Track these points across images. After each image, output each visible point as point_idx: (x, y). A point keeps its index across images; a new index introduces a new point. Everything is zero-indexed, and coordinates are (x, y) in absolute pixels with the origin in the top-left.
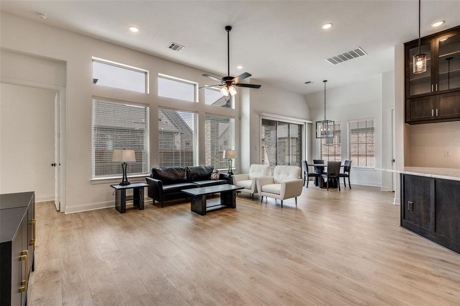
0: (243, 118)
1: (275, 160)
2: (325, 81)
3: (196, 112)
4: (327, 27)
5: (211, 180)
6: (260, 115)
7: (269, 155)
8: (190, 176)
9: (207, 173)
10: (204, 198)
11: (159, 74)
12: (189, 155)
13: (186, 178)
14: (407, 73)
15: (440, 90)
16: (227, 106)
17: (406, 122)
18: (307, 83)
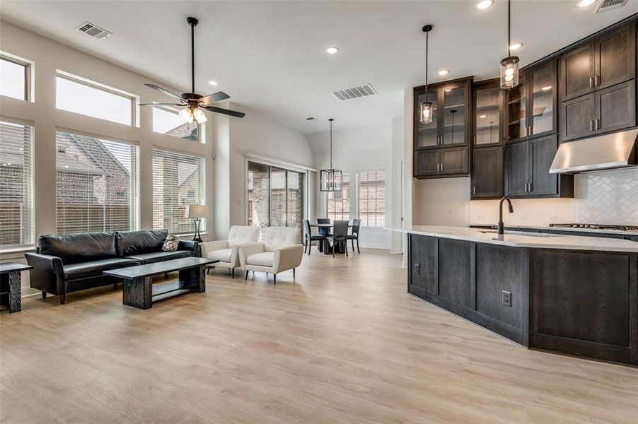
0: (219, 159)
1: (267, 219)
2: (331, 120)
3: (135, 142)
4: (332, 51)
5: (163, 251)
6: (245, 156)
7: (259, 212)
8: (121, 248)
9: (156, 241)
10: (148, 280)
11: (58, 71)
12: (121, 212)
13: (113, 250)
14: (416, 121)
15: (445, 144)
16: (193, 138)
17: (414, 176)
18: (309, 119)
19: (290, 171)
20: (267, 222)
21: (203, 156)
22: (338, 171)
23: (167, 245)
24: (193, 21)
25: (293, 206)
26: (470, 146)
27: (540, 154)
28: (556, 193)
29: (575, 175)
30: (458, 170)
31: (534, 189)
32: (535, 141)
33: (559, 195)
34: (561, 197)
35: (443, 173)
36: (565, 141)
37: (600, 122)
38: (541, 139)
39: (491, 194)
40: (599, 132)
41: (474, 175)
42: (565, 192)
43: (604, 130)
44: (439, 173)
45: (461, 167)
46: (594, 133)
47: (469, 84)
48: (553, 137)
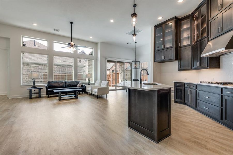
0: (98, 60)
2: (136, 43)
3: (73, 57)
4: (112, 21)
5: (77, 87)
6: (106, 59)
8: (66, 85)
9: (76, 84)
10: (60, 93)
11: (53, 41)
12: (70, 76)
13: (64, 86)
14: (155, 39)
15: (165, 47)
16: (92, 54)
17: (154, 62)
18: (128, 43)
19: (125, 62)
20: (123, 80)
21: (93, 59)
22: (138, 61)
23: (78, 85)
24: (71, 23)
25: (129, 74)
26: (175, 47)
27: (202, 48)
28: (207, 66)
29: (220, 57)
30: (170, 58)
31: (201, 65)
32: (201, 41)
33: (208, 67)
34: (209, 68)
35: (164, 60)
36: (210, 40)
37: (222, 28)
38: (203, 40)
39: (187, 68)
40: (221, 33)
41: (179, 60)
42: (213, 65)
43: (223, 32)
44: (163, 60)
45: (171, 57)
46: (219, 34)
47: (174, 20)
48: (207, 39)
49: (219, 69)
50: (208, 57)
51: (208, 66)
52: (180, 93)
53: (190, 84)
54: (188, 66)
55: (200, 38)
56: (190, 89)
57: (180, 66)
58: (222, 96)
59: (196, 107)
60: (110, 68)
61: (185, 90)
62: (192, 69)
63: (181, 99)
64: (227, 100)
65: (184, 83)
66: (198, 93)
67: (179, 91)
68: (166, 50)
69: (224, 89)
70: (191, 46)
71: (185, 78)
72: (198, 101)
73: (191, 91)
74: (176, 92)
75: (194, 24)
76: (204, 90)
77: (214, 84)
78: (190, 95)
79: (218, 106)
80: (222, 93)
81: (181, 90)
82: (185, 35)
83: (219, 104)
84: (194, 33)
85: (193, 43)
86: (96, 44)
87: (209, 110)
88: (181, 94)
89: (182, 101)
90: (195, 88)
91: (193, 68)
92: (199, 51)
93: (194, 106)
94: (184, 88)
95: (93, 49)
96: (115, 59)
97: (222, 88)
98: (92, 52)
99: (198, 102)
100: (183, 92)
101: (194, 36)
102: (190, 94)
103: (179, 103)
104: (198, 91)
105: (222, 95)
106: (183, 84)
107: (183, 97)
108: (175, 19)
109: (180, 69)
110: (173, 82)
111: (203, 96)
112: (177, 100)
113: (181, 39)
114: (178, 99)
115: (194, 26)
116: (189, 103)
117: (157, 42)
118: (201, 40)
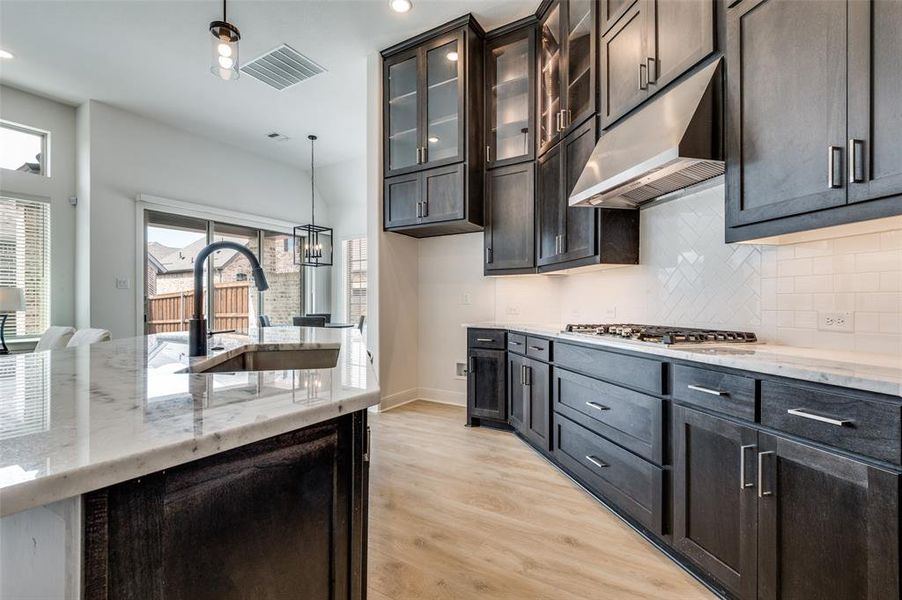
0: (80, 205)
14: (386, 119)
15: (430, 160)
16: (35, 169)
17: (385, 230)
18: (272, 136)
26: (467, 163)
27: (576, 168)
28: (591, 253)
29: (641, 211)
30: (448, 213)
31: (569, 247)
32: (570, 139)
33: (598, 258)
34: (602, 262)
35: (426, 220)
36: (606, 129)
37: (656, 64)
38: (577, 133)
39: (517, 263)
40: (653, 89)
41: (488, 224)
42: (615, 250)
43: (661, 83)
44: (419, 221)
45: (453, 207)
46: (645, 95)
47: (465, 33)
48: (591, 124)
49: (636, 266)
50: (596, 210)
51: (596, 253)
52: (489, 376)
53: (526, 335)
54: (522, 256)
55: (565, 125)
56: (526, 361)
57: (491, 251)
58: (666, 407)
59: (551, 448)
60: (226, 265)
61: (509, 362)
62: (535, 266)
63: (493, 405)
64: (692, 430)
65: (506, 333)
66: (559, 379)
67: (487, 366)
68: (431, 173)
69: (675, 370)
70: (532, 164)
71: (511, 309)
72: (558, 419)
73: (531, 369)
74: (473, 374)
75: (543, 65)
76: (585, 369)
77: (628, 337)
78: (526, 389)
79: (650, 457)
80: (666, 387)
81: (493, 363)
82: (511, 115)
83: (650, 446)
84: (544, 108)
85: (541, 151)
86: (71, 109)
87: (606, 473)
88: (494, 382)
89: (496, 413)
90: (545, 355)
91: (540, 262)
92: (561, 183)
93: (544, 443)
94: (506, 355)
95: (43, 136)
96: (207, 209)
97: (666, 360)
98: (38, 157)
99: (559, 426)
100: (503, 372)
101: (544, 119)
102: (528, 382)
103: (484, 425)
104: (557, 373)
105: (667, 397)
106: (499, 336)
107: (499, 394)
108: (466, 28)
109: (491, 270)
110: (463, 325)
111: (582, 398)
112: (478, 413)
113: (495, 133)
114: (482, 405)
115: (543, 75)
116: (523, 427)
117: (395, 136)
118: (568, 133)
